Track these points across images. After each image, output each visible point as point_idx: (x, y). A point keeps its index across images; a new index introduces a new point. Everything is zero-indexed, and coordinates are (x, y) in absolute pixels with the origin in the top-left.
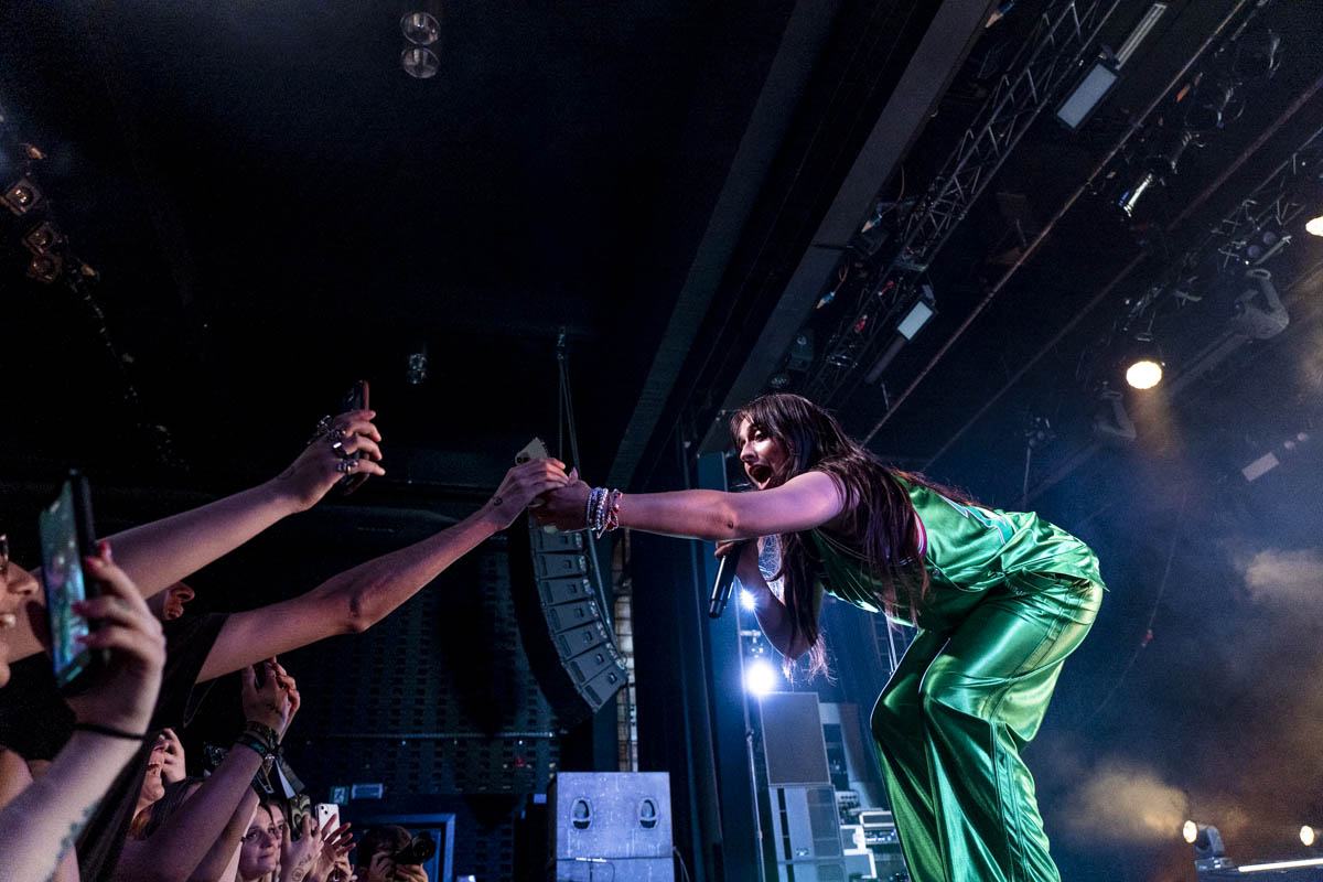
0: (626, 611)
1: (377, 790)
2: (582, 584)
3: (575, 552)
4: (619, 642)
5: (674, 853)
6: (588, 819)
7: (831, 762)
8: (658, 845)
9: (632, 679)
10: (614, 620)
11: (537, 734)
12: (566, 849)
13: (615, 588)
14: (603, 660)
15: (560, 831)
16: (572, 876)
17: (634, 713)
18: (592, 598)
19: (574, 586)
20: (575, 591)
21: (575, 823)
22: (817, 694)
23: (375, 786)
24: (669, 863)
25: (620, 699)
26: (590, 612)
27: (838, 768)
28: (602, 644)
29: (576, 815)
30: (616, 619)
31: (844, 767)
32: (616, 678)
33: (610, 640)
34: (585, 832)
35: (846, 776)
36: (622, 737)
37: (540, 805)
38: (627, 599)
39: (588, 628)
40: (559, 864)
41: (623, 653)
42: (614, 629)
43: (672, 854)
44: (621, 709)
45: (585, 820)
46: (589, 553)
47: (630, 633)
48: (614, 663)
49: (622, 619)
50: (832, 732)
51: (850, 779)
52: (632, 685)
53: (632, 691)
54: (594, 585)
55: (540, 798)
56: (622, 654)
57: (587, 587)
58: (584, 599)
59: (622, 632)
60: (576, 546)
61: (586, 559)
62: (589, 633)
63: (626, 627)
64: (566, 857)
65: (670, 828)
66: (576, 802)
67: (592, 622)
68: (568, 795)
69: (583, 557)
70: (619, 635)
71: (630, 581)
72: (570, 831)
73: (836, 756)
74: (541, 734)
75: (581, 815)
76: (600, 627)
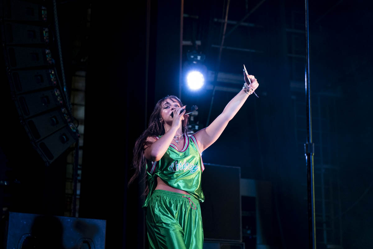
0: (81, 84)
3: (40, 24)
7: (244, 227)
9: (81, 142)
13: (74, 61)
14: (57, 122)
17: (79, 172)
18: (52, 67)
19: (37, 54)
20: (38, 58)
22: (240, 168)
25: (70, 159)
26: (49, 78)
27: (249, 232)
28: (58, 108)
30: (72, 90)
31: (254, 232)
32: (68, 139)
33: (64, 106)
35: (255, 240)
36: (69, 191)
38: (83, 73)
39: (47, 93)
41: (75, 119)
42: (69, 97)
44: (70, 168)
47: (83, 103)
48: (67, 125)
49: (78, 90)
50: (248, 202)
51: (258, 242)
52: (81, 148)
53: (80, 153)
56: (77, 121)
57: (48, 57)
58: (46, 67)
59: (76, 101)
60: (42, 18)
61: (50, 31)
62: (47, 97)
63: (80, 98)
66: (24, 238)
67: (51, 88)
69: (47, 29)
70: (73, 104)
71: (87, 58)
73: (249, 222)
76: (57, 93)
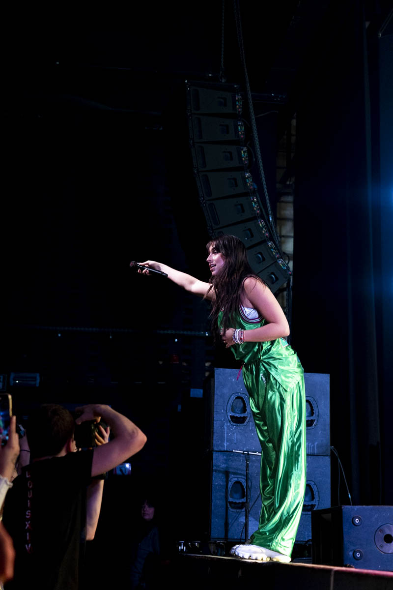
0: (289, 212)
1: (35, 379)
2: (244, 179)
3: (237, 143)
4: (281, 243)
5: (332, 452)
6: (245, 415)
8: (316, 444)
10: (275, 219)
11: (193, 333)
12: (223, 441)
13: (278, 186)
14: (264, 259)
15: (216, 425)
16: (227, 467)
18: (254, 193)
19: (235, 179)
20: (236, 185)
21: (232, 417)
23: (32, 375)
24: (327, 461)
26: (252, 207)
28: (264, 242)
29: (233, 411)
30: (279, 220)
32: (277, 279)
33: (271, 239)
34: (242, 427)
37: (196, 399)
38: (290, 199)
39: (250, 225)
40: (215, 455)
41: (284, 253)
42: (276, 227)
43: (329, 453)
45: (242, 415)
46: (252, 145)
47: (292, 234)
48: (276, 262)
49: (285, 219)
54: (256, 178)
55: (197, 393)
56: (283, 255)
57: (249, 181)
58: (246, 194)
59: (284, 233)
60: (238, 136)
61: (249, 151)
62: (250, 230)
63: (288, 229)
64: (222, 449)
65: (328, 428)
66: (233, 397)
67: (254, 218)
68: (225, 391)
69: (245, 149)
70: (281, 236)
71: (293, 179)
72: (226, 425)
74: (197, 333)
75: (238, 410)
76: (261, 224)
